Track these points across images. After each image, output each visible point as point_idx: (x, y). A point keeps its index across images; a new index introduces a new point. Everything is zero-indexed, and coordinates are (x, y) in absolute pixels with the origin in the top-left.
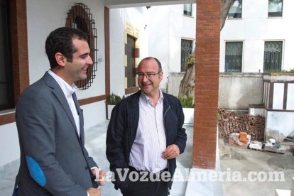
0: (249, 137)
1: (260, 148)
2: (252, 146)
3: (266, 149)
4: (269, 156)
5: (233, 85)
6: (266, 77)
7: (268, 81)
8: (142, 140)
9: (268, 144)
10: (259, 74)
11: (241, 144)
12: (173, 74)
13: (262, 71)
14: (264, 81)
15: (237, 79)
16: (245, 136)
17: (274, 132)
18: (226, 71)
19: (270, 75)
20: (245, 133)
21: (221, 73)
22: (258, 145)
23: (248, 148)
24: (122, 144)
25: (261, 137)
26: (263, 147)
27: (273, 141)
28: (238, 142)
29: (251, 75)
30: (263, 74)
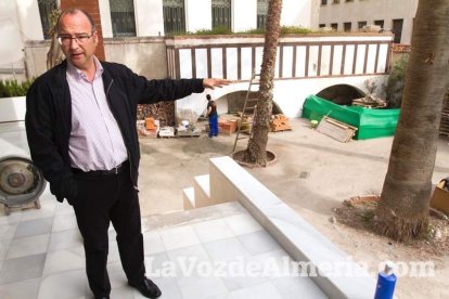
0: (157, 122)
1: (172, 134)
2: (162, 134)
3: (179, 134)
4: (183, 142)
5: (127, 55)
6: (169, 42)
7: (172, 47)
8: (83, 130)
9: (181, 128)
10: (159, 37)
11: (148, 133)
12: (32, 43)
13: (163, 34)
14: (167, 47)
15: (132, 47)
16: (152, 122)
17: (186, 112)
18: (115, 36)
19: (173, 38)
20: (152, 119)
21: (108, 39)
22: (169, 131)
23: (158, 136)
24: (53, 140)
25: (172, 121)
26: (176, 132)
27: (186, 123)
28: (145, 132)
29: (149, 40)
30: (165, 38)
